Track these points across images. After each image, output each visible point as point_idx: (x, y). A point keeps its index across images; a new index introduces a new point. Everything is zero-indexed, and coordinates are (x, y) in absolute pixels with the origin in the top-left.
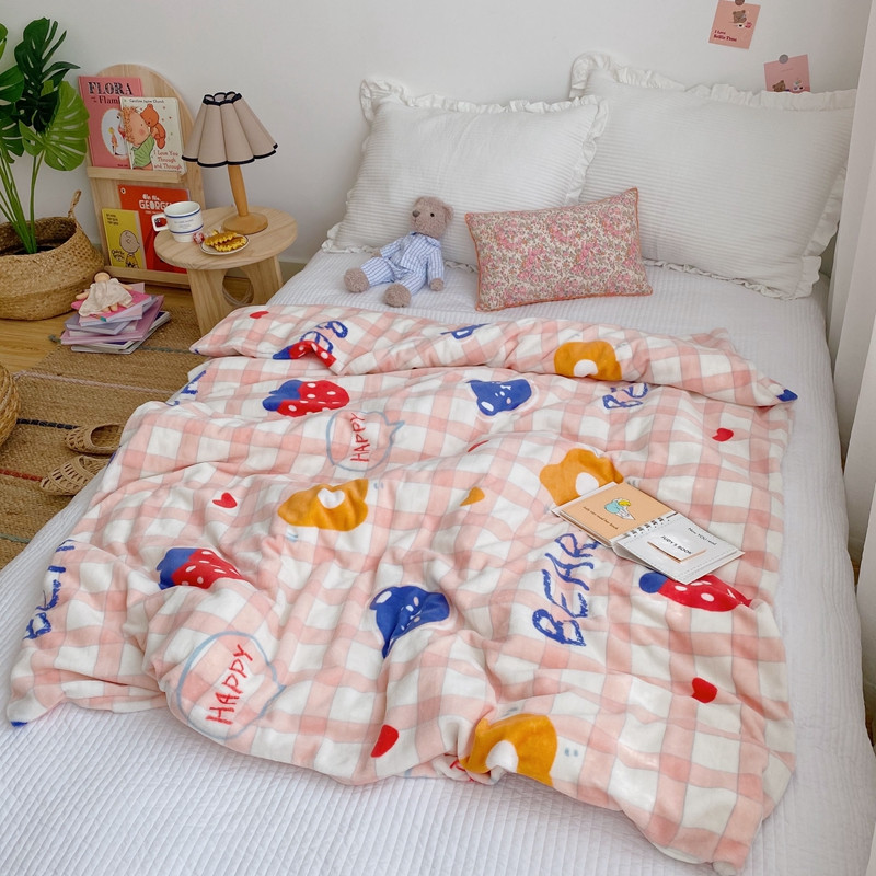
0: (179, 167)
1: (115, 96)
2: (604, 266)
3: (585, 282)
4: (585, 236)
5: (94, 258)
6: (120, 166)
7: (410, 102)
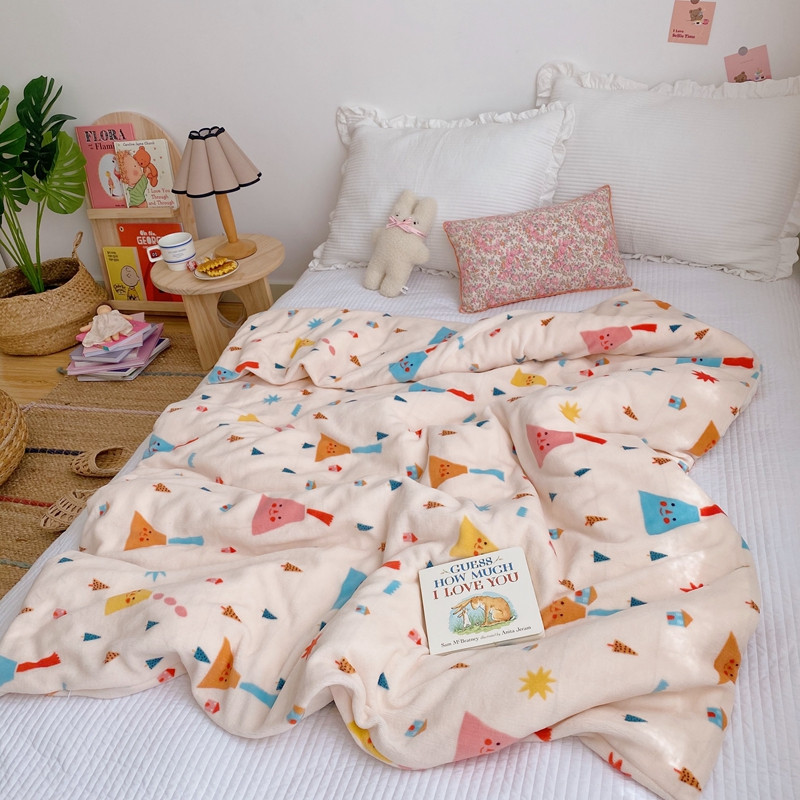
0: (172, 203)
1: (109, 142)
2: (583, 262)
3: (565, 278)
4: (562, 233)
5: (97, 293)
6: (118, 206)
7: (384, 123)
